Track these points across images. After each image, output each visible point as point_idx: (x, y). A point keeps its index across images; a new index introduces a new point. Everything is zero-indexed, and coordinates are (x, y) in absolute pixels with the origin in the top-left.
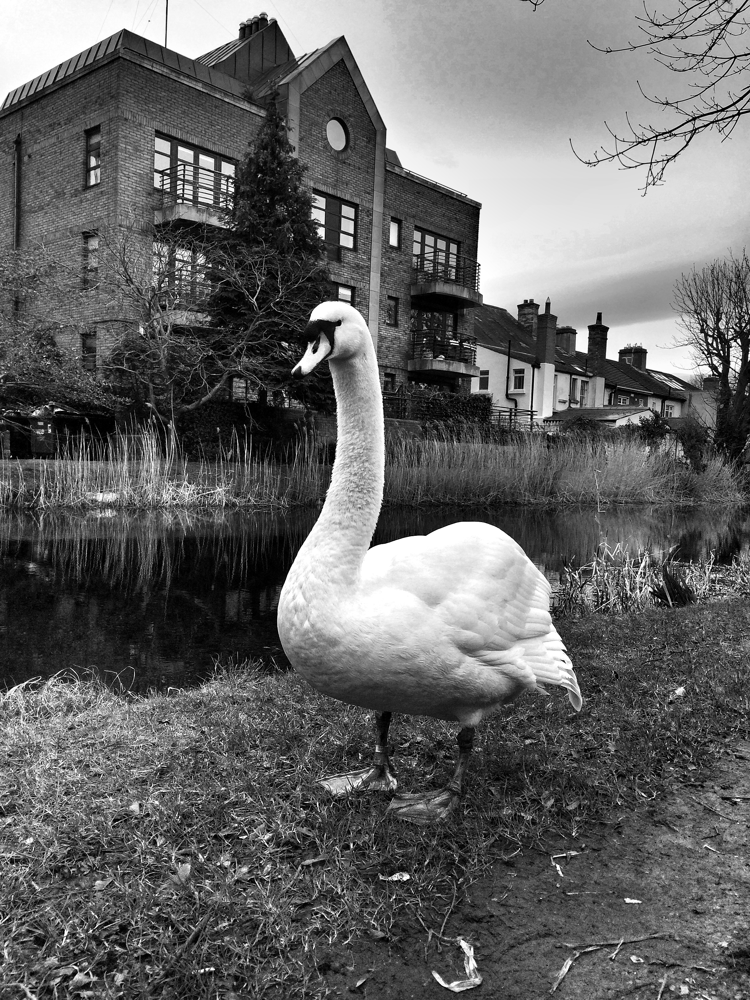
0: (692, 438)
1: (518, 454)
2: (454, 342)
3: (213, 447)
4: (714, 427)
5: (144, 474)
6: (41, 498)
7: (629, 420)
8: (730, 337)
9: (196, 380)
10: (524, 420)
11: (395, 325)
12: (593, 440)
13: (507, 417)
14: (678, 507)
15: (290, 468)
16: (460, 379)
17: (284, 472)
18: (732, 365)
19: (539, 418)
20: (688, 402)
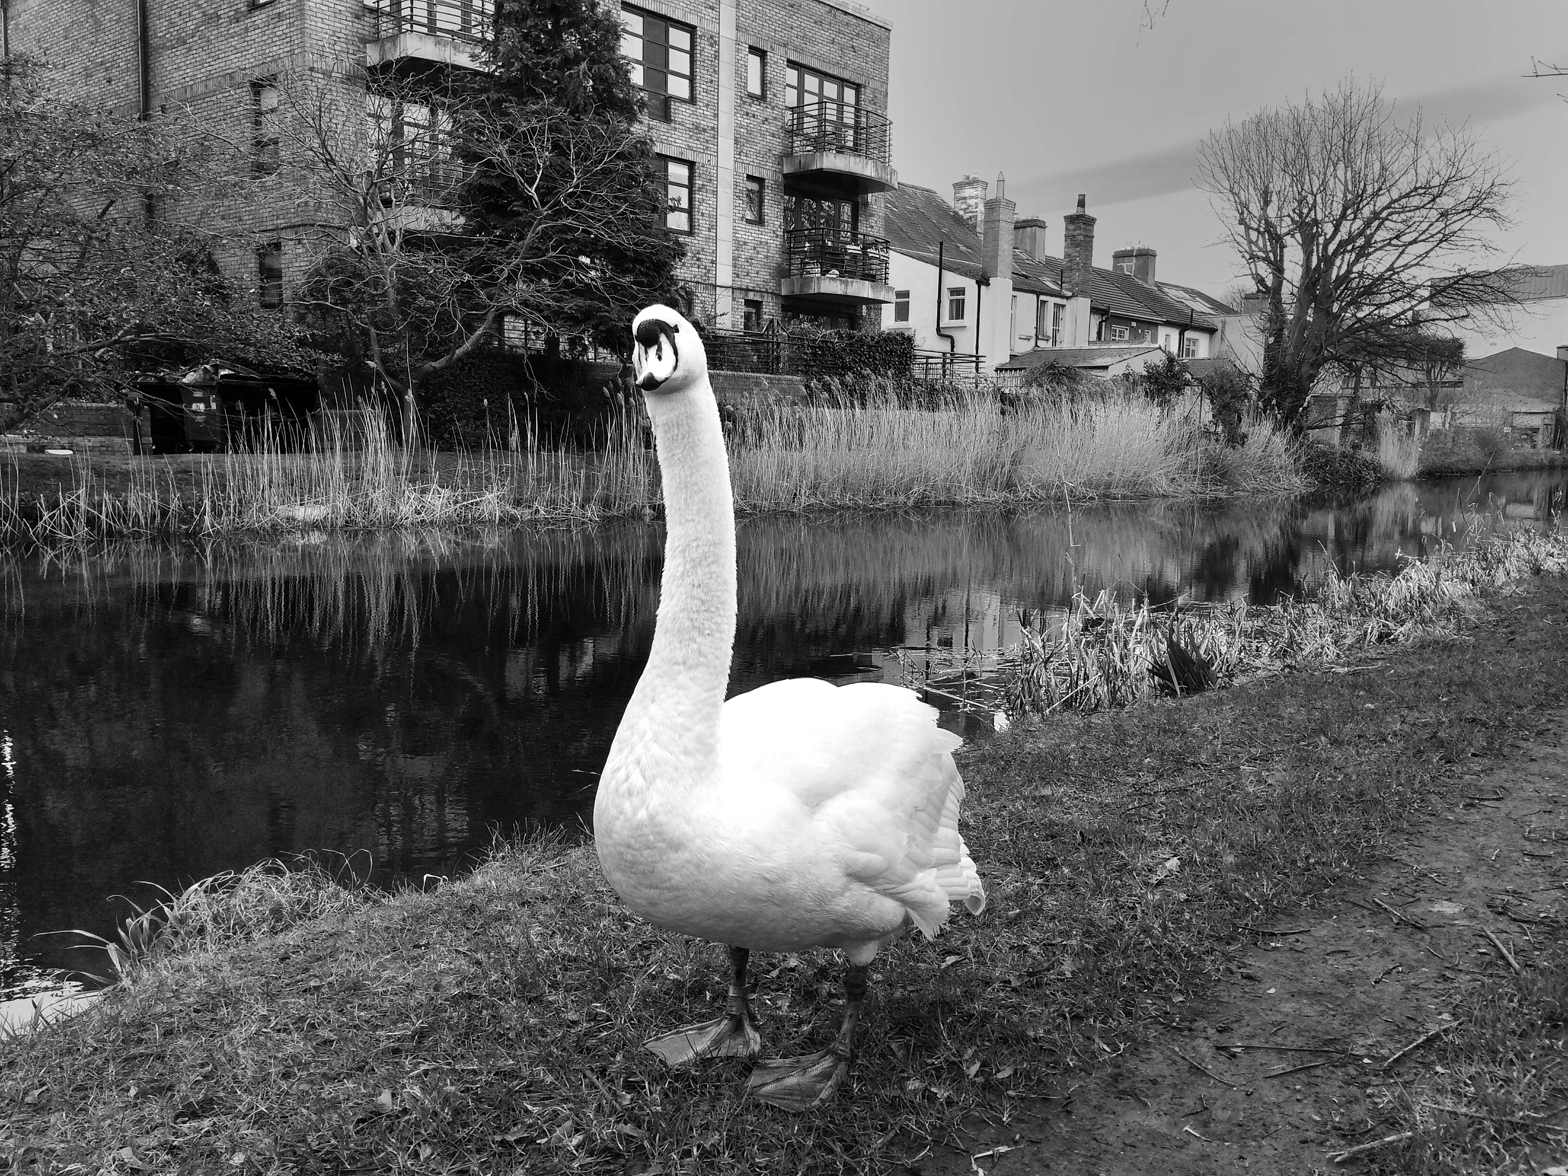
0: (1226, 392)
1: (955, 428)
2: (853, 249)
3: (477, 428)
4: (1260, 374)
5: (368, 475)
6: (206, 517)
7: (1128, 366)
8: (1284, 231)
9: (445, 321)
10: (964, 370)
11: (760, 221)
12: (1072, 400)
13: (939, 366)
14: (1204, 501)
15: (600, 457)
16: (864, 307)
17: (590, 462)
18: (1287, 275)
19: (988, 367)
20: (1219, 333)
